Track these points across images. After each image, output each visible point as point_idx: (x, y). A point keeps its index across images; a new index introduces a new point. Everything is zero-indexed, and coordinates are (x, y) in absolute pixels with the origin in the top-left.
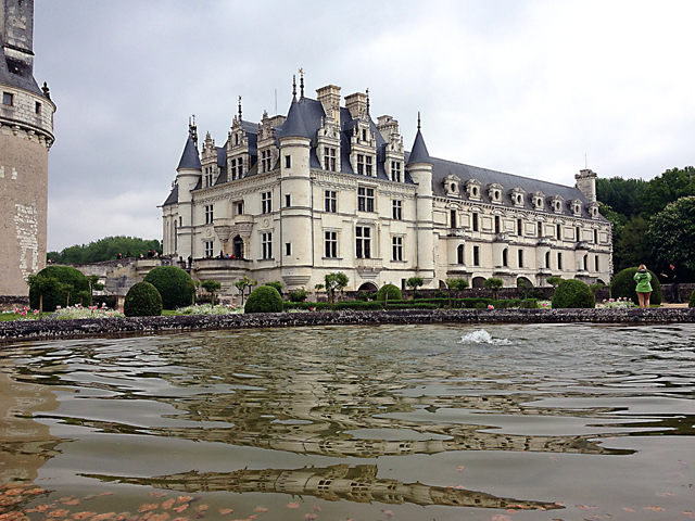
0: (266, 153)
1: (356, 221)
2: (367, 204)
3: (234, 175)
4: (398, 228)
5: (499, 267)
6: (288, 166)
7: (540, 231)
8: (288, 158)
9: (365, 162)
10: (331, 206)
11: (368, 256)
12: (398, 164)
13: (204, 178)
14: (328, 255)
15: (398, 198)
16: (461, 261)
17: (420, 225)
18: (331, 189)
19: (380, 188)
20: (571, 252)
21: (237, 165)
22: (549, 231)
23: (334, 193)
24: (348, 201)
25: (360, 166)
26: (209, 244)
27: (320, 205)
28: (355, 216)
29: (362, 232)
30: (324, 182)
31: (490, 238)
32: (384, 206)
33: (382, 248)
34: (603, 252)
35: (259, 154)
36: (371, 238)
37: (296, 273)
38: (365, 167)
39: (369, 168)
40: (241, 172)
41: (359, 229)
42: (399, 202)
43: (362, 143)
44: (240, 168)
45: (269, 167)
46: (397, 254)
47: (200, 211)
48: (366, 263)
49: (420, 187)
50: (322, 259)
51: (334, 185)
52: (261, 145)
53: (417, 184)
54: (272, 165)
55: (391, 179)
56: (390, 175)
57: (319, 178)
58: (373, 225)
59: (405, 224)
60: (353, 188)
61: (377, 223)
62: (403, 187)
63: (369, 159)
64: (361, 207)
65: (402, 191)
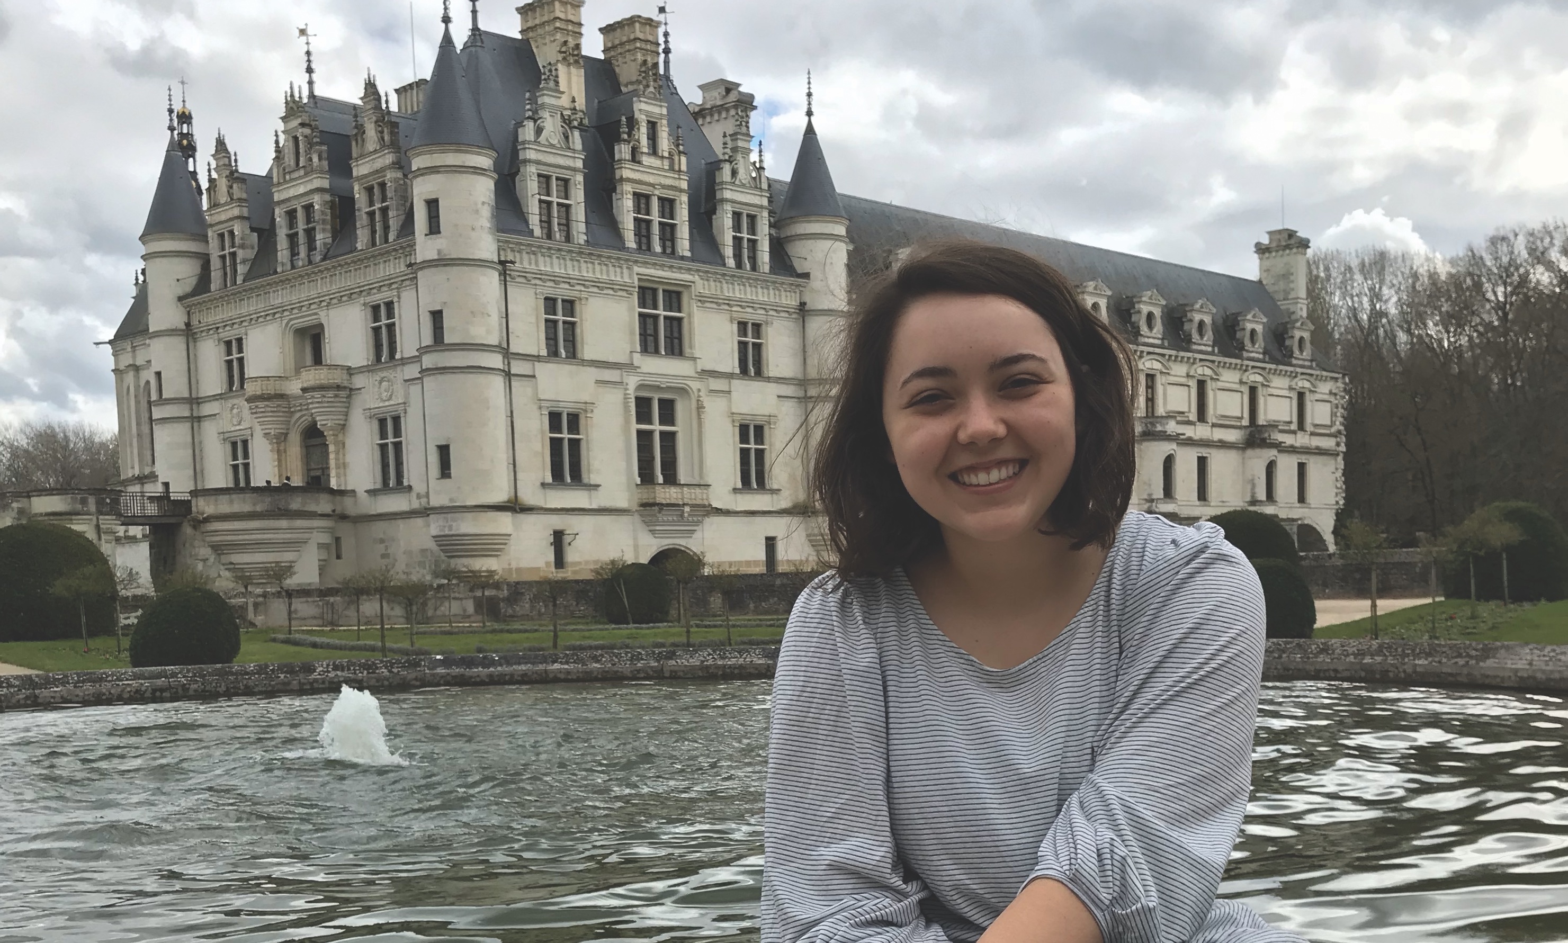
0: (373, 190)
1: (632, 382)
2: (664, 333)
3: (294, 253)
4: (755, 400)
6: (434, 228)
7: (1150, 400)
8: (433, 205)
9: (655, 217)
10: (562, 340)
11: (671, 478)
12: (752, 219)
13: (215, 263)
14: (557, 474)
15: (751, 316)
17: (815, 390)
18: (562, 292)
19: (701, 286)
20: (1233, 454)
21: (301, 225)
22: (1174, 398)
23: (569, 305)
24: (609, 325)
25: (642, 227)
26: (240, 449)
27: (531, 338)
28: (629, 367)
29: (654, 408)
30: (541, 276)
32: (711, 337)
33: (711, 454)
34: (1319, 452)
35: (359, 194)
36: (679, 428)
37: (467, 525)
38: (656, 229)
39: (668, 233)
40: (311, 247)
41: (643, 407)
42: (757, 326)
43: (646, 160)
44: (310, 233)
45: (386, 228)
46: (753, 473)
47: (210, 356)
48: (666, 495)
49: (816, 283)
50: (544, 485)
51: (568, 280)
52: (361, 169)
53: (806, 276)
54: (394, 224)
55: (731, 262)
56: (729, 252)
57: (524, 262)
58: (683, 391)
59: (773, 389)
60: (624, 288)
61: (694, 385)
62: (766, 284)
63: (668, 205)
64: (648, 344)
65: (762, 295)
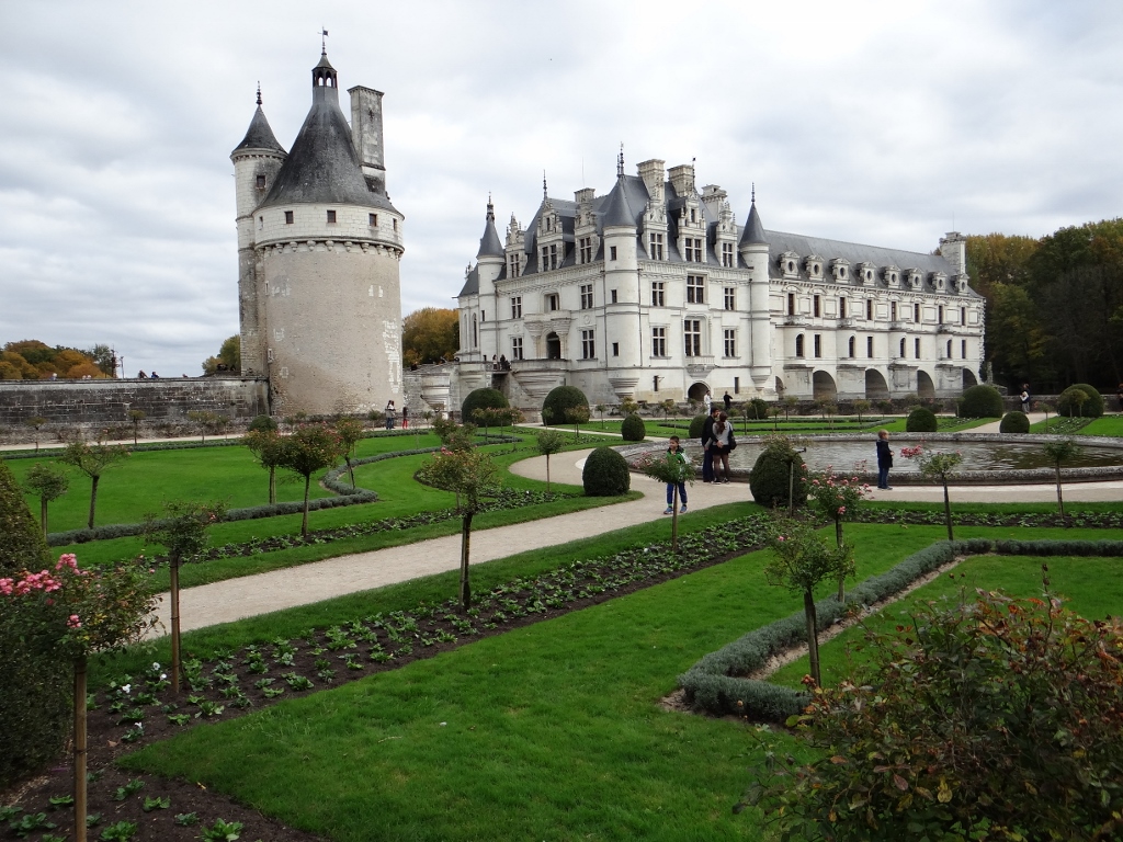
0: (585, 241)
1: (684, 314)
2: (696, 295)
3: (546, 265)
4: (731, 320)
5: (843, 359)
6: (614, 257)
7: (894, 313)
8: (614, 249)
9: (693, 248)
10: (658, 299)
11: (697, 354)
12: (730, 245)
13: (509, 268)
14: (656, 353)
15: (730, 286)
16: (800, 353)
17: (755, 316)
18: (659, 280)
19: (711, 274)
20: (932, 337)
21: (550, 254)
22: (905, 312)
23: (661, 285)
24: (676, 292)
25: (689, 252)
26: (518, 342)
27: (647, 299)
28: (684, 309)
29: (692, 325)
30: (651, 274)
31: (833, 324)
32: (714, 295)
33: (714, 343)
34: (972, 335)
35: (578, 244)
36: (701, 333)
37: (625, 375)
38: (694, 253)
39: (698, 253)
40: (554, 262)
41: (687, 323)
42: (732, 290)
43: (691, 225)
44: (554, 257)
45: (589, 257)
46: (730, 350)
47: (506, 305)
48: (697, 361)
49: (755, 271)
50: (651, 358)
51: (661, 275)
52: (578, 233)
53: (752, 268)
54: (593, 255)
55: (722, 264)
56: (722, 259)
57: (647, 269)
58: (703, 318)
59: (738, 315)
60: (682, 277)
61: (708, 315)
62: (736, 272)
63: (698, 242)
64: (690, 299)
65: (735, 277)
